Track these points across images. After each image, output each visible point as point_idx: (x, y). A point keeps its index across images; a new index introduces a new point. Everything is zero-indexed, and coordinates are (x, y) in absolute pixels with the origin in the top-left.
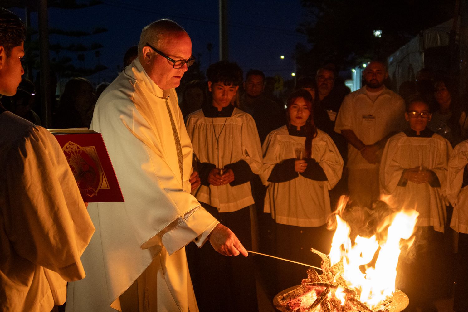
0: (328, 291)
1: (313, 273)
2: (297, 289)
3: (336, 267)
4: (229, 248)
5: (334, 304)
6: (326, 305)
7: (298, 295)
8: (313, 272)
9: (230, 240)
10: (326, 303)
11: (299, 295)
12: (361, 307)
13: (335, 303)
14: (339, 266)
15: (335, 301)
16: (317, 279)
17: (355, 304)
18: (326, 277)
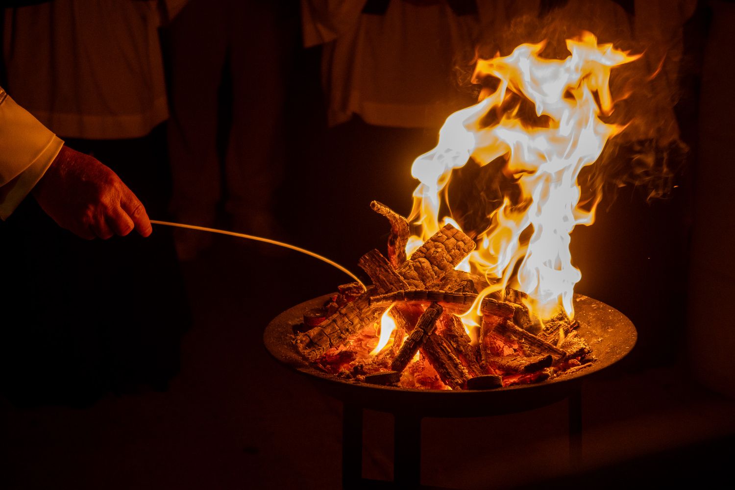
0: (438, 310)
1: (380, 266)
2: (340, 313)
3: (436, 243)
4: (111, 212)
5: (455, 346)
6: (441, 349)
7: (347, 330)
8: (379, 262)
9: (113, 190)
10: (439, 344)
11: (350, 328)
12: (533, 347)
13: (457, 342)
14: (447, 242)
15: (457, 337)
16: (393, 282)
17: (514, 340)
18: (414, 273)
